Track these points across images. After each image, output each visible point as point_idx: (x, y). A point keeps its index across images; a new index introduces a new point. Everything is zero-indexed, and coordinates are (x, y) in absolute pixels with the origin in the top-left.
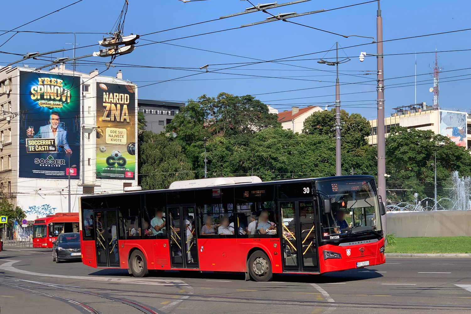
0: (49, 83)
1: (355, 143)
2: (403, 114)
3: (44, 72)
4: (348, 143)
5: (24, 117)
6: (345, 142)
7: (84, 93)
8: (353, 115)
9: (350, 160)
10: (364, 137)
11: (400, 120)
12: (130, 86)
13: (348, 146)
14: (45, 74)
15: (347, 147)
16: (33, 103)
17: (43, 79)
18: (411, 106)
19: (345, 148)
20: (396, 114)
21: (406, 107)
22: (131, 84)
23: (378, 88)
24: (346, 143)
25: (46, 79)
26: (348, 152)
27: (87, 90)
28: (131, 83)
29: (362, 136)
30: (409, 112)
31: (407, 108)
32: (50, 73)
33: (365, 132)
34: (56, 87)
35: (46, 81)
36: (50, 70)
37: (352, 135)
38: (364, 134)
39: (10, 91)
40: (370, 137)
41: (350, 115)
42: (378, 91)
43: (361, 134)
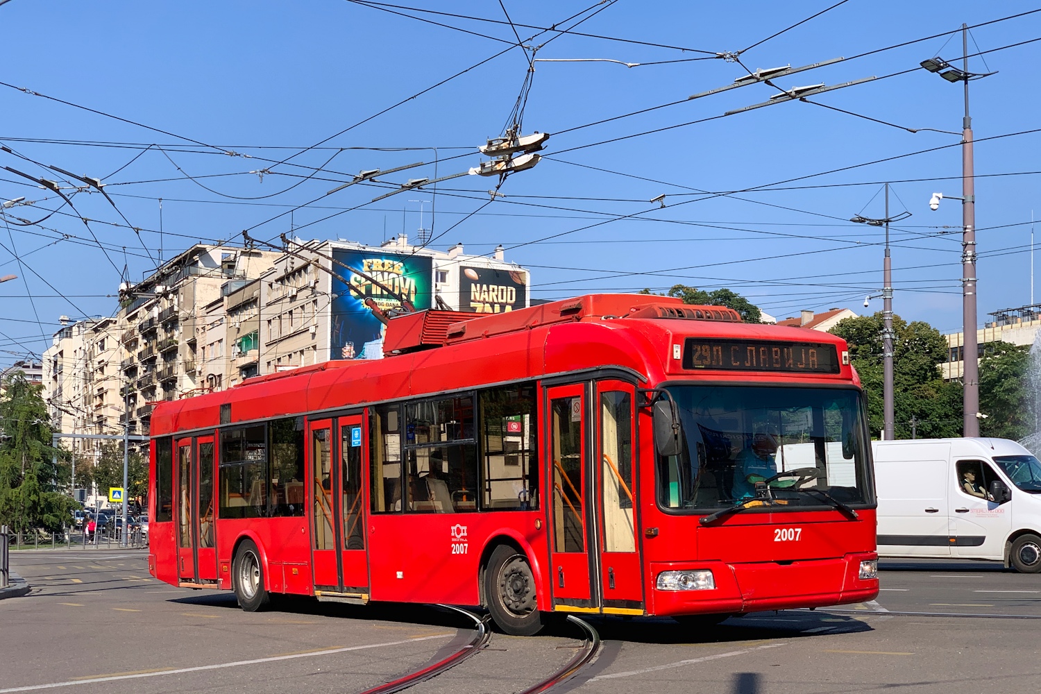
0: (381, 268)
1: (919, 376)
2: (1008, 323)
3: (372, 250)
4: (904, 374)
5: (338, 326)
6: (900, 372)
7: (439, 284)
8: (914, 324)
9: (909, 405)
10: (934, 364)
11: (1003, 334)
12: (517, 273)
13: (906, 380)
14: (374, 252)
15: (905, 382)
16: (354, 301)
17: (370, 260)
18: (1023, 309)
19: (899, 383)
20: (994, 324)
21: (1014, 310)
22: (518, 270)
23: (963, 257)
24: (900, 375)
25: (375, 261)
26: (905, 390)
27: (443, 280)
28: (520, 267)
29: (932, 362)
30: (1019, 319)
31: (1016, 313)
32: (382, 251)
33: (938, 355)
34: (392, 275)
35: (375, 265)
36: (382, 246)
37: (912, 360)
38: (935, 359)
39: (317, 282)
40: (945, 365)
41: (908, 325)
42: (966, 262)
43: (929, 358)
